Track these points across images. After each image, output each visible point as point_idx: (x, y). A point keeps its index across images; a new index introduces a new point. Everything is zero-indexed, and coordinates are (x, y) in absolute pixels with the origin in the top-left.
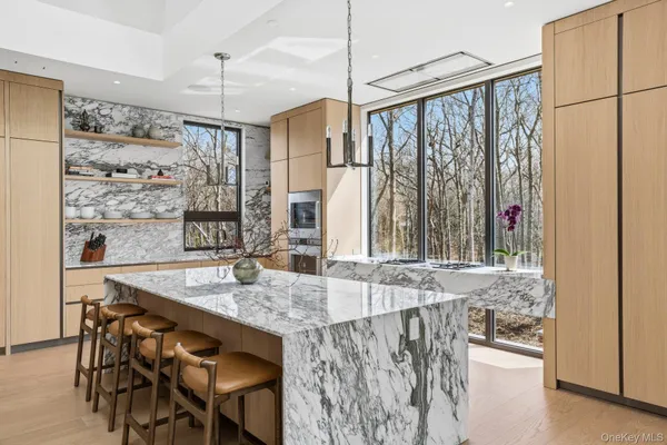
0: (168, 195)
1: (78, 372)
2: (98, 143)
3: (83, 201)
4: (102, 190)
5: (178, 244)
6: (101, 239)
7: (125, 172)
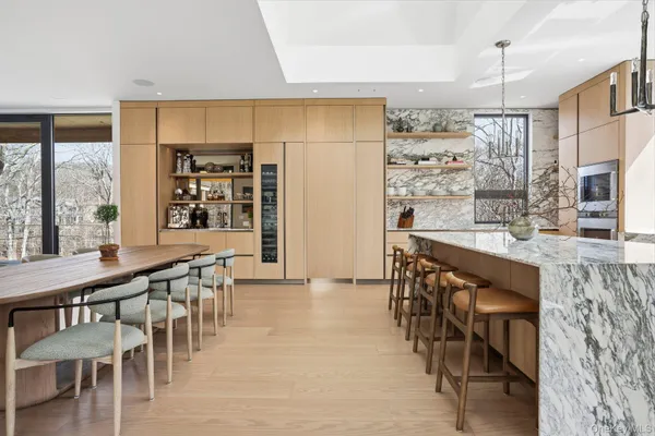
0: (460, 177)
1: (391, 299)
2: (410, 140)
3: (399, 184)
4: (411, 175)
5: (470, 217)
6: (411, 211)
7: (428, 159)
